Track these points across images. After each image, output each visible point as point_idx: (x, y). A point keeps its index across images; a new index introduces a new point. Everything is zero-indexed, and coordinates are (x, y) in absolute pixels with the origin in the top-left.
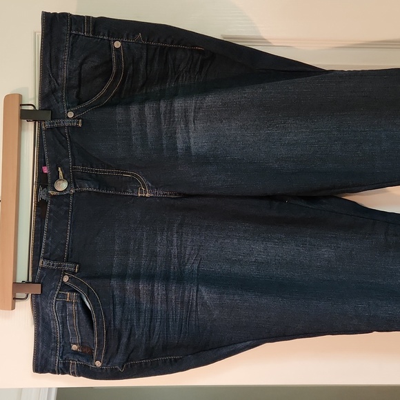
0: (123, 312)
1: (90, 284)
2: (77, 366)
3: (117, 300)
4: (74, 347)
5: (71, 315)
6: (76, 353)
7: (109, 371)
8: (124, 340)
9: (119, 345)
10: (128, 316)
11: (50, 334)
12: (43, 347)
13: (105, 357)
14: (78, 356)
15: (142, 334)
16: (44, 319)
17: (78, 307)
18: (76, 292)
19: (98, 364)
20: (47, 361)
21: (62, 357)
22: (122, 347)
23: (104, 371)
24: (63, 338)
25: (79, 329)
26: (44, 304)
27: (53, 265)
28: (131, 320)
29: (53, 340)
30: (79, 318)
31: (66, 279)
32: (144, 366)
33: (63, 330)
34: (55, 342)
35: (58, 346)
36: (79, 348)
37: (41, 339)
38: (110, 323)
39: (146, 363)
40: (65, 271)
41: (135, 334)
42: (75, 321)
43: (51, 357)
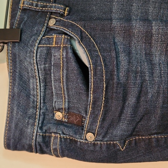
0: (129, 62)
1: (84, 27)
2: (61, 141)
3: (120, 48)
4: (59, 115)
5: (57, 66)
6: (60, 123)
7: (104, 148)
8: (132, 100)
9: (123, 108)
10: (136, 68)
11: (28, 96)
12: (17, 113)
13: (101, 127)
14: (62, 127)
15: (158, 93)
16: (21, 77)
17: (67, 53)
18: (66, 34)
19: (90, 137)
20: (22, 133)
21: (41, 128)
22: (128, 111)
23: (98, 148)
24: (44, 103)
25: (67, 85)
26: (22, 54)
27: (37, 6)
28: (142, 72)
29: (31, 105)
30: (67, 70)
31: (52, 23)
32: (154, 144)
33: (45, 92)
34: (33, 107)
35: (38, 113)
36: (64, 117)
37: (16, 103)
38: (112, 75)
39: (158, 140)
40: (52, 13)
41: (147, 93)
42: (62, 74)
43: (27, 128)
